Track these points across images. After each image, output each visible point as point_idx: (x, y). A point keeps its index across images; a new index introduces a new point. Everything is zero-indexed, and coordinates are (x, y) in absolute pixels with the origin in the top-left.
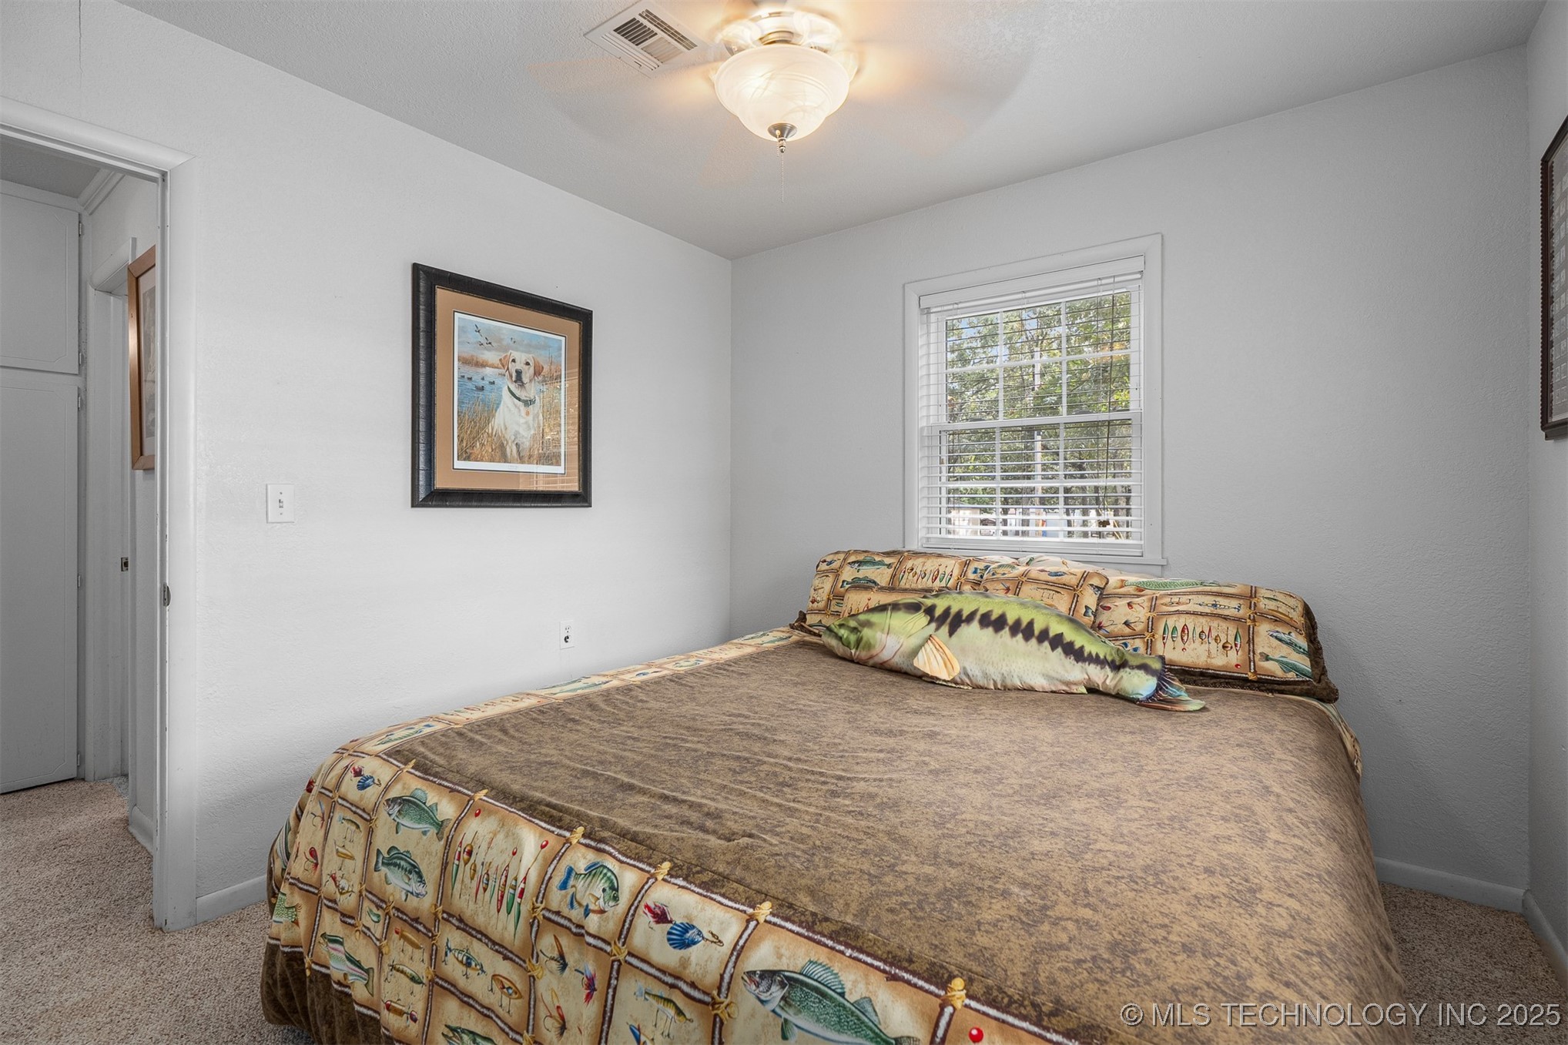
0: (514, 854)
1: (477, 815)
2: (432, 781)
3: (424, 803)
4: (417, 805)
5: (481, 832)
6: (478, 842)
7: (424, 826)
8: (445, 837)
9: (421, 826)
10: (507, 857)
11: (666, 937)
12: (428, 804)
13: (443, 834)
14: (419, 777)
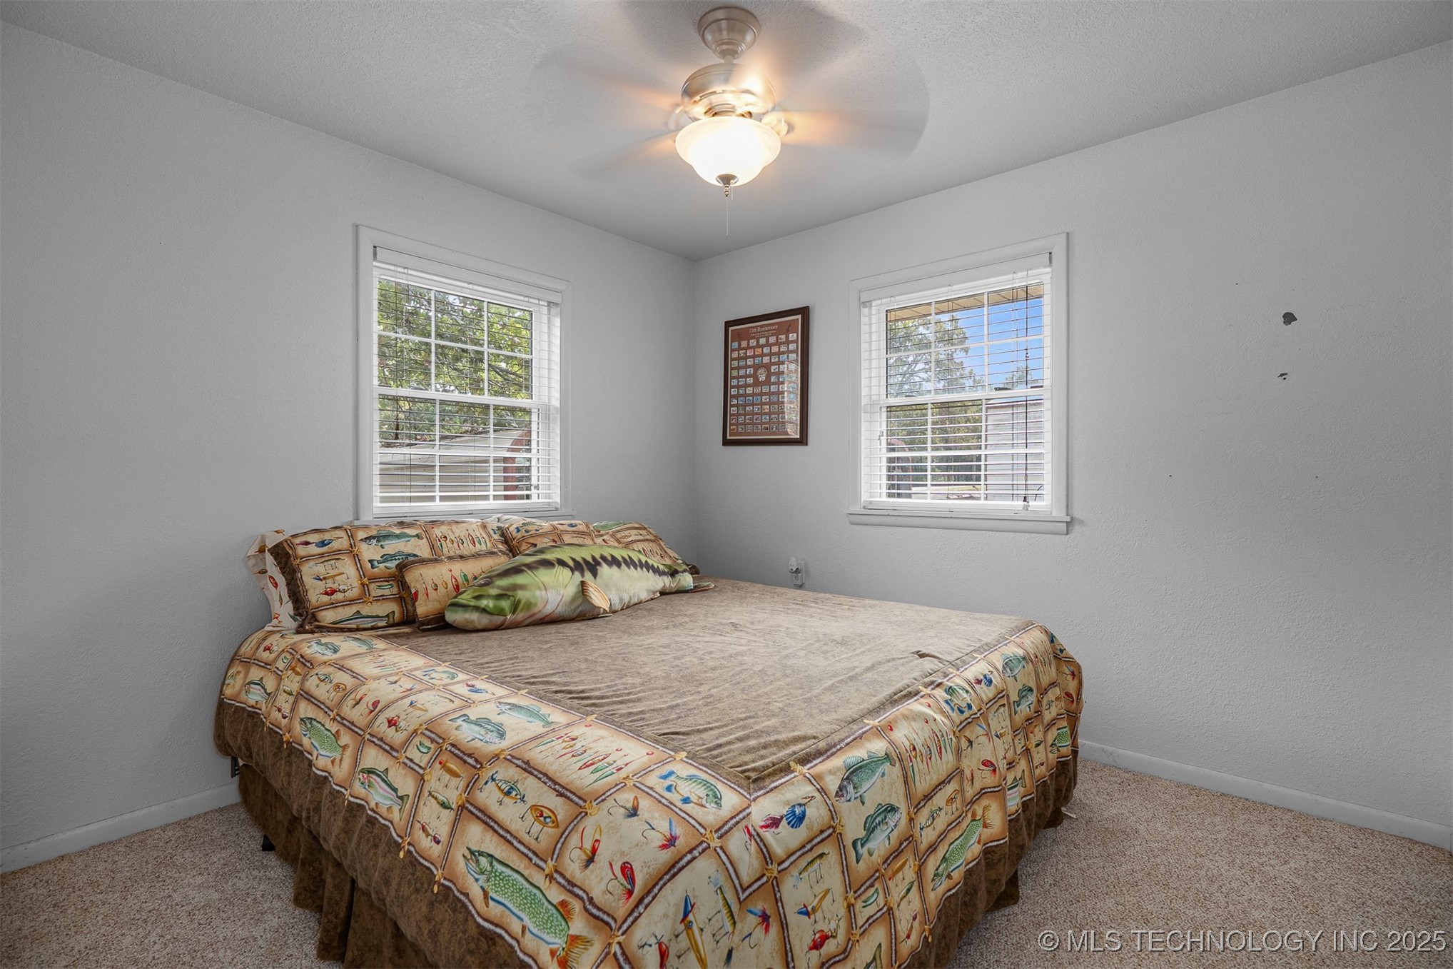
0: (927, 722)
1: (891, 729)
2: (838, 750)
3: (864, 760)
4: (861, 767)
5: (906, 732)
6: (912, 738)
7: (880, 770)
8: (896, 759)
9: (877, 774)
10: (926, 727)
11: (789, 827)
12: (866, 757)
13: (893, 759)
14: (824, 761)
